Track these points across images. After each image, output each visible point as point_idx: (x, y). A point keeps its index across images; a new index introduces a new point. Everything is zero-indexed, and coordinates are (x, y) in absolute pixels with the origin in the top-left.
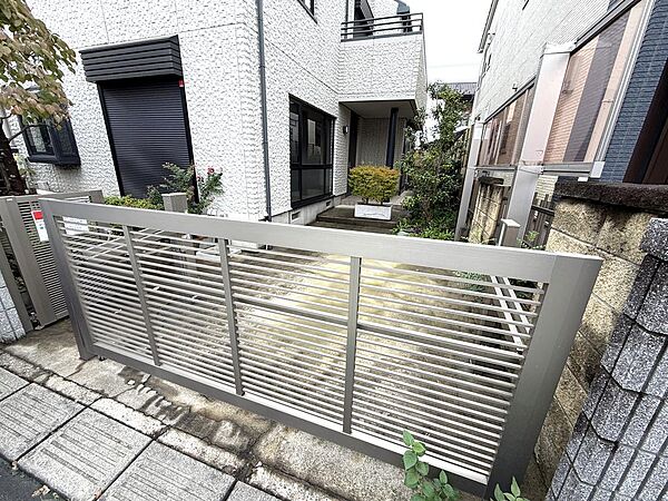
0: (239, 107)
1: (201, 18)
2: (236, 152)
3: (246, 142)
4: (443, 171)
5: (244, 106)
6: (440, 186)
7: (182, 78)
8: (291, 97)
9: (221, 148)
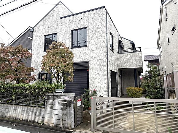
0: (103, 75)
1: (95, 58)
2: (101, 85)
3: (105, 83)
4: (157, 88)
5: (104, 75)
6: (157, 92)
7: (88, 69)
8: (111, 71)
9: (97, 84)
